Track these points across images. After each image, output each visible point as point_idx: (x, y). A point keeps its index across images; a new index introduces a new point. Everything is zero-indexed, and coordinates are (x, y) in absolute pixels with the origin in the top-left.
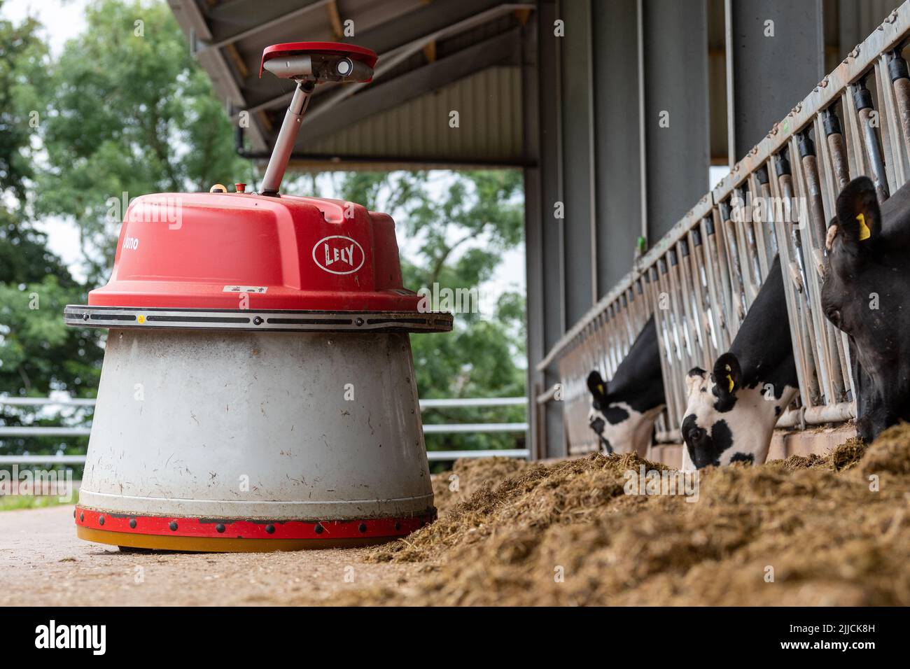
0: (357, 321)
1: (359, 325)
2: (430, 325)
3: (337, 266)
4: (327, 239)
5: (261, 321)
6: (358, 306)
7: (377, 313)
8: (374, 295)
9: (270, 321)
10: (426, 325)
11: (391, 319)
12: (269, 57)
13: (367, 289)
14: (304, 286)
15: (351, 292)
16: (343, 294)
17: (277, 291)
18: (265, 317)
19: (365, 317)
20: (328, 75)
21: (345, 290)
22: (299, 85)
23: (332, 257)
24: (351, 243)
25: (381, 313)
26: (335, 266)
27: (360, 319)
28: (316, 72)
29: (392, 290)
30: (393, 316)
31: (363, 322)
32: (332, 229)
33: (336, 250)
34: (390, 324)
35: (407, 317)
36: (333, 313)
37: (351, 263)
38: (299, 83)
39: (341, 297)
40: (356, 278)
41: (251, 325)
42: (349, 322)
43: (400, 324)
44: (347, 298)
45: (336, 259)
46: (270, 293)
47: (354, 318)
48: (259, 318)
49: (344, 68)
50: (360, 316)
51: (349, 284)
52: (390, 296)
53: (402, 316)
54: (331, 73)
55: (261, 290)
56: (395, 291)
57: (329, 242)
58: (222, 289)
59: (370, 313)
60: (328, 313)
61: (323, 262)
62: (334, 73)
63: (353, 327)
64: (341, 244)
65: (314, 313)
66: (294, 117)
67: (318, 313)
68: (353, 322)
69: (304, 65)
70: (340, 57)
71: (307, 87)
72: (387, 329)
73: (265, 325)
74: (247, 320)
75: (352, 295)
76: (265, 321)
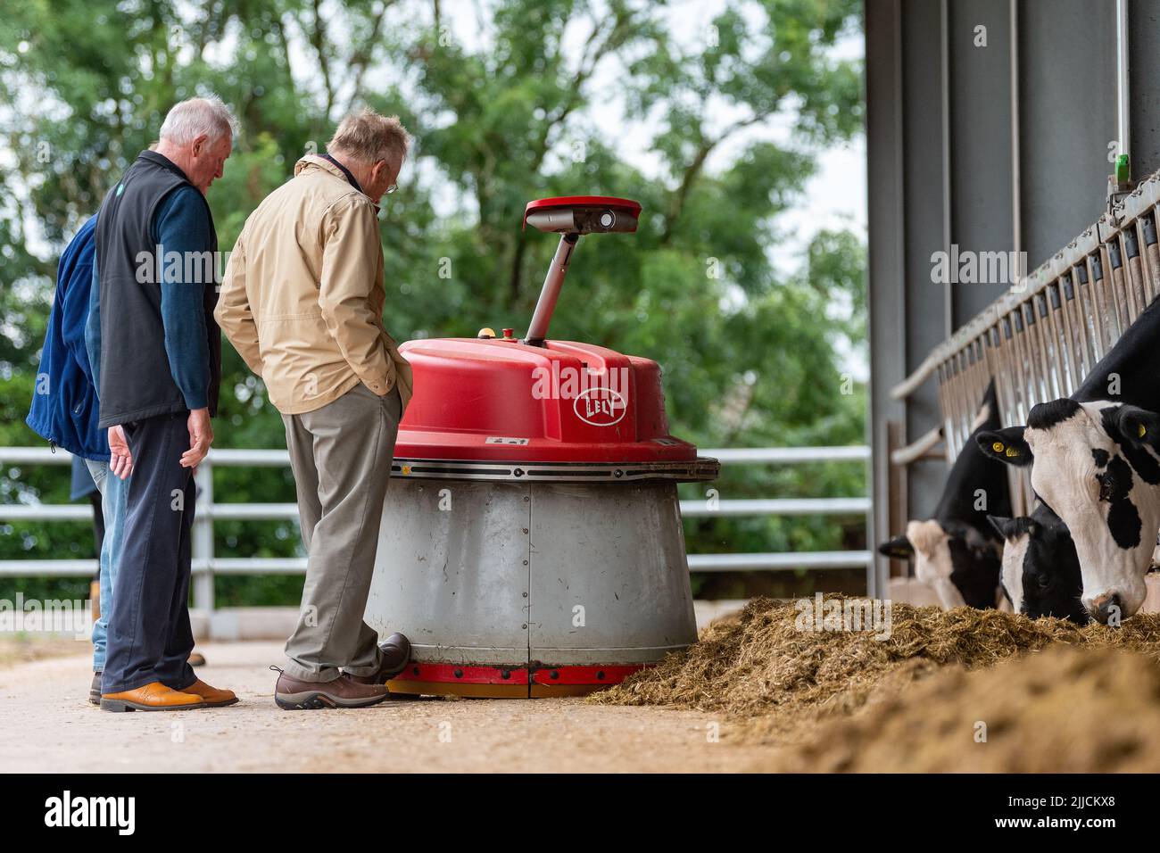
0: (615, 472)
1: (618, 476)
2: (691, 475)
5: (522, 473)
6: (617, 458)
7: (637, 464)
8: (635, 445)
9: (530, 473)
10: (688, 475)
11: (651, 470)
12: (533, 211)
13: (630, 440)
14: (566, 438)
15: (611, 444)
16: (603, 446)
17: (540, 443)
18: (525, 469)
19: (624, 469)
20: (592, 227)
21: (606, 441)
22: (563, 236)
25: (641, 464)
27: (619, 471)
28: (579, 225)
29: (653, 440)
30: (652, 467)
31: (622, 473)
34: (650, 476)
35: (667, 467)
36: (593, 465)
38: (562, 234)
39: (601, 449)
40: (617, 429)
41: (512, 477)
42: (608, 474)
43: (660, 475)
44: (608, 450)
46: (530, 446)
47: (613, 469)
48: (519, 470)
49: (606, 221)
50: (619, 468)
51: (608, 434)
52: (650, 447)
53: (661, 467)
54: (595, 225)
55: (523, 442)
58: (486, 440)
59: (629, 464)
60: (587, 465)
62: (597, 224)
63: (612, 478)
65: (573, 465)
67: (578, 465)
68: (613, 474)
69: (567, 219)
70: (602, 209)
72: (646, 480)
73: (525, 477)
74: (508, 472)
75: (612, 446)
76: (526, 473)
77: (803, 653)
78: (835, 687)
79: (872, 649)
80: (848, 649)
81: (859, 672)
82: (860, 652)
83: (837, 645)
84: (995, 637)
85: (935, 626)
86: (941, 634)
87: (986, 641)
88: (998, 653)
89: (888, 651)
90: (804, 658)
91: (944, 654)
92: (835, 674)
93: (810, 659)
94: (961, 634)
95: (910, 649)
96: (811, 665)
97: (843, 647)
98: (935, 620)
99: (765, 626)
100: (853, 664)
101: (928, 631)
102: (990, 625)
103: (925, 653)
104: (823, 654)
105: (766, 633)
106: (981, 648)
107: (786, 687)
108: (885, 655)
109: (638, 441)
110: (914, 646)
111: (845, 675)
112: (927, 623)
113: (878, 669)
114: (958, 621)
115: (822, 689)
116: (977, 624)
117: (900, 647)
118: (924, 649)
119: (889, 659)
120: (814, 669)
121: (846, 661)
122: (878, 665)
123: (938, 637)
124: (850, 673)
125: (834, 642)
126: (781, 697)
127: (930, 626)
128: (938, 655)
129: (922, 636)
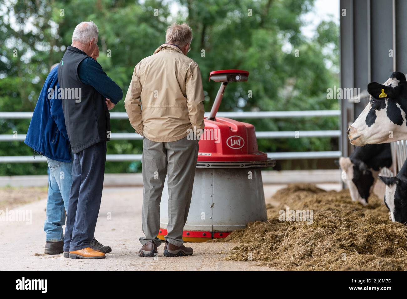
0: (241, 165)
1: (242, 167)
2: (266, 165)
3: (235, 146)
4: (231, 137)
5: (209, 165)
6: (241, 159)
7: (248, 162)
8: (247, 156)
9: (212, 165)
11: (253, 164)
12: (212, 75)
13: (246, 154)
14: (224, 153)
16: (237, 156)
17: (215, 155)
18: (211, 164)
19: (244, 164)
20: (233, 80)
21: (238, 154)
23: (233, 143)
24: (240, 138)
25: (249, 162)
26: (234, 146)
27: (242, 165)
28: (228, 79)
31: (243, 165)
32: (234, 133)
33: (234, 141)
35: (259, 163)
36: (233, 163)
37: (240, 145)
38: (222, 83)
40: (241, 150)
41: (206, 167)
42: (239, 166)
43: (256, 166)
44: (238, 158)
45: (235, 144)
46: (212, 156)
47: (240, 164)
49: (238, 78)
50: (242, 163)
51: (239, 152)
52: (253, 156)
53: (257, 163)
55: (209, 154)
56: (255, 153)
57: (232, 138)
59: (246, 162)
60: (231, 163)
61: (230, 145)
63: (240, 167)
64: (236, 139)
65: (227, 163)
66: (220, 94)
68: (240, 166)
69: (224, 77)
71: (225, 84)
72: (251, 168)
73: (210, 167)
74: (204, 165)
75: (240, 156)
76: (211, 165)
77: (307, 245)
78: (319, 260)
79: (334, 243)
80: (325, 243)
81: (328, 253)
82: (329, 244)
83: (320, 241)
84: (381, 237)
85: (358, 233)
86: (360, 236)
87: (377, 239)
88: (382, 244)
89: (340, 244)
90: (308, 246)
91: (361, 244)
92: (319, 253)
93: (310, 247)
94: (368, 236)
95: (348, 243)
96: (310, 249)
97: (323, 242)
98: (358, 230)
99: (293, 230)
100: (326, 249)
101: (355, 235)
102: (379, 233)
103: (354, 245)
104: (315, 245)
105: (294, 233)
106: (375, 242)
107: (301, 258)
108: (339, 246)
109: (249, 154)
110: (350, 242)
111: (323, 254)
112: (355, 232)
113: (336, 252)
114: (367, 231)
115: (314, 261)
116: (374, 233)
117: (344, 242)
118: (353, 243)
119: (340, 247)
120: (312, 251)
121: (324, 248)
122: (336, 250)
123: (359, 237)
124: (325, 253)
125: (319, 240)
126: (299, 262)
127: (356, 233)
128: (359, 245)
129: (353, 237)
